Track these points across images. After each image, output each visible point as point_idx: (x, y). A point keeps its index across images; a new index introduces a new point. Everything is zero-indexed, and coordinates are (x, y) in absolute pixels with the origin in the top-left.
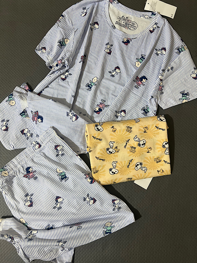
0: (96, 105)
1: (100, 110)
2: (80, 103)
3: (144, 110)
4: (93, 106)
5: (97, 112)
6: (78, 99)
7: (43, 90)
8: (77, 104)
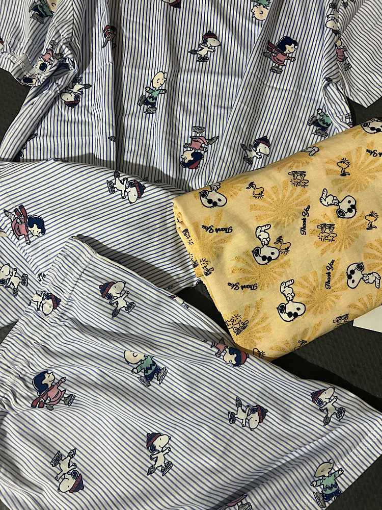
0: (182, 145)
1: (197, 157)
2: (136, 153)
3: (316, 123)
4: (175, 151)
5: (190, 165)
6: (129, 145)
7: (24, 146)
8: (127, 157)
